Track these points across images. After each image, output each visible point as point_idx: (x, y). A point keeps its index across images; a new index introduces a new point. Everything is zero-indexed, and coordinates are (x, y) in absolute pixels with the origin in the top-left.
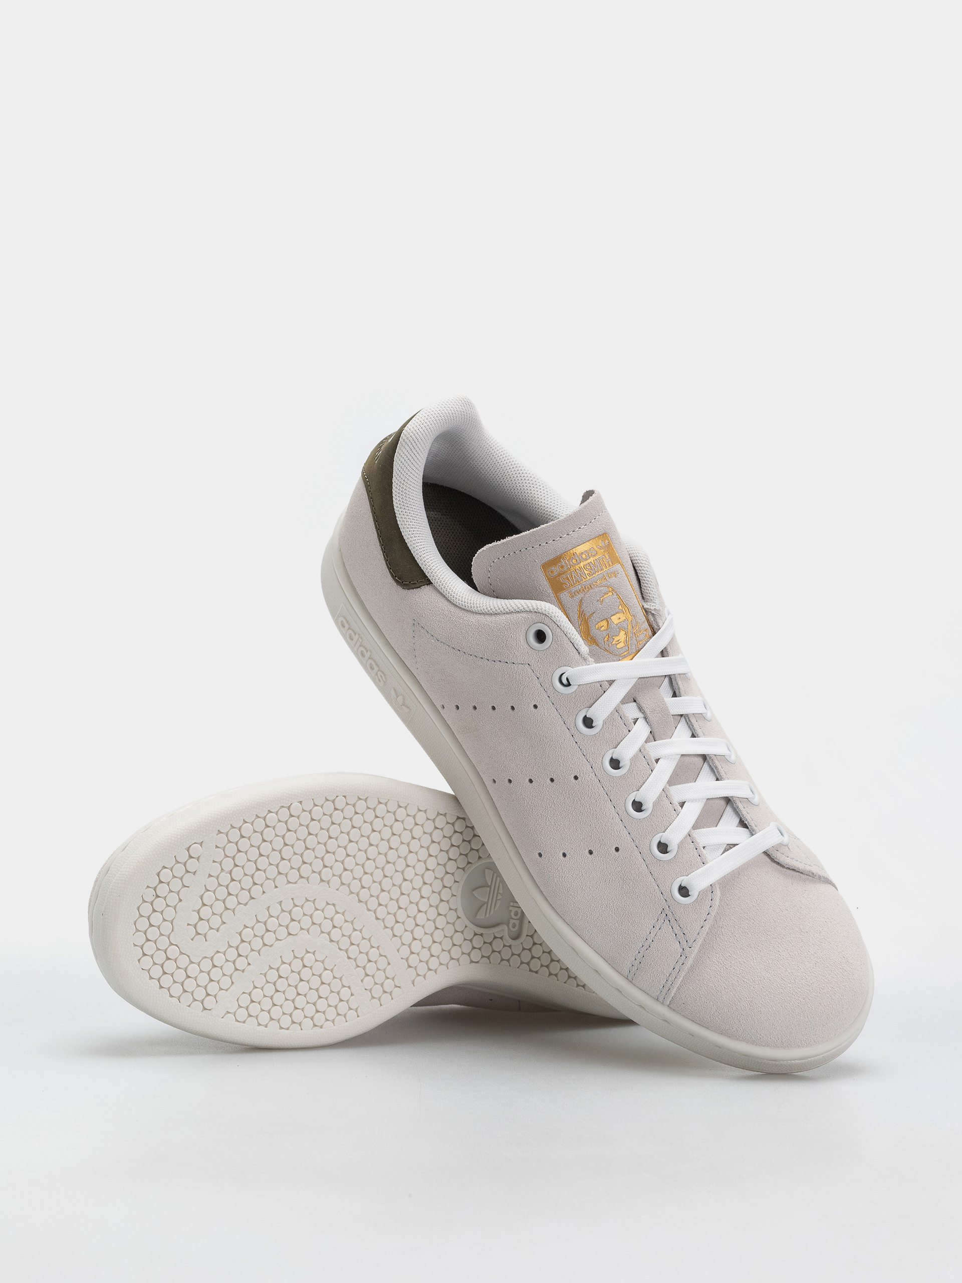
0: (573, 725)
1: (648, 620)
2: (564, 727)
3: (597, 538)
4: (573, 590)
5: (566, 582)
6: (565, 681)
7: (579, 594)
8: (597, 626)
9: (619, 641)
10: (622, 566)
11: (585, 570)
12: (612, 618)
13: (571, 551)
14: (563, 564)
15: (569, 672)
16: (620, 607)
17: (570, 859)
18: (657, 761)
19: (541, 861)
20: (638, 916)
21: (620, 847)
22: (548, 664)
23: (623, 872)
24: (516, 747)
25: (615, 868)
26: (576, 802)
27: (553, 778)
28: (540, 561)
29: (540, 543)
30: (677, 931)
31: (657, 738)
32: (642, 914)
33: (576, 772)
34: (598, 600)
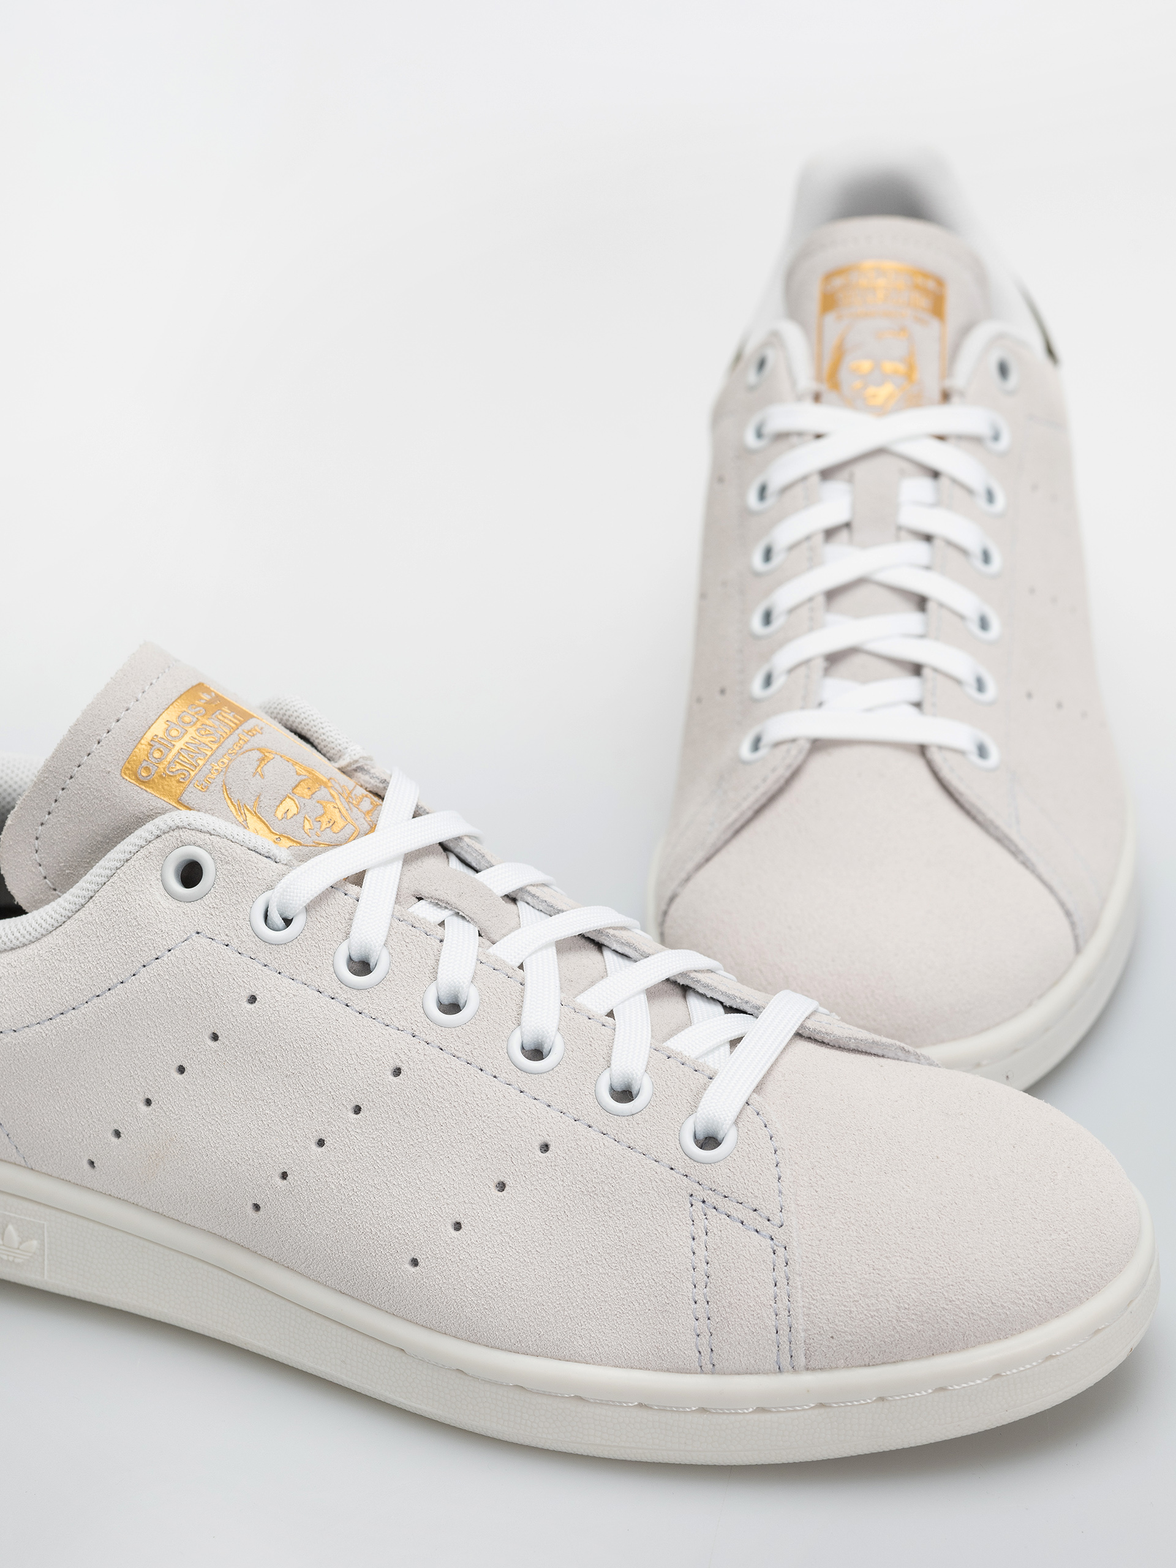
0: (336, 984)
1: (362, 785)
2: (324, 1000)
3: (191, 691)
4: (199, 779)
7: (214, 779)
8: (279, 814)
9: (332, 822)
10: (262, 720)
12: (295, 792)
13: (160, 721)
15: (275, 898)
17: (472, 1225)
18: (521, 967)
19: (423, 1270)
20: (654, 1238)
21: (548, 1140)
22: (232, 909)
23: (580, 1179)
24: (260, 1102)
25: (560, 1183)
26: (421, 1114)
27: (357, 1104)
28: (115, 766)
29: (98, 738)
30: (740, 1213)
31: (494, 937)
32: (659, 1228)
33: (391, 1061)
34: (254, 775)
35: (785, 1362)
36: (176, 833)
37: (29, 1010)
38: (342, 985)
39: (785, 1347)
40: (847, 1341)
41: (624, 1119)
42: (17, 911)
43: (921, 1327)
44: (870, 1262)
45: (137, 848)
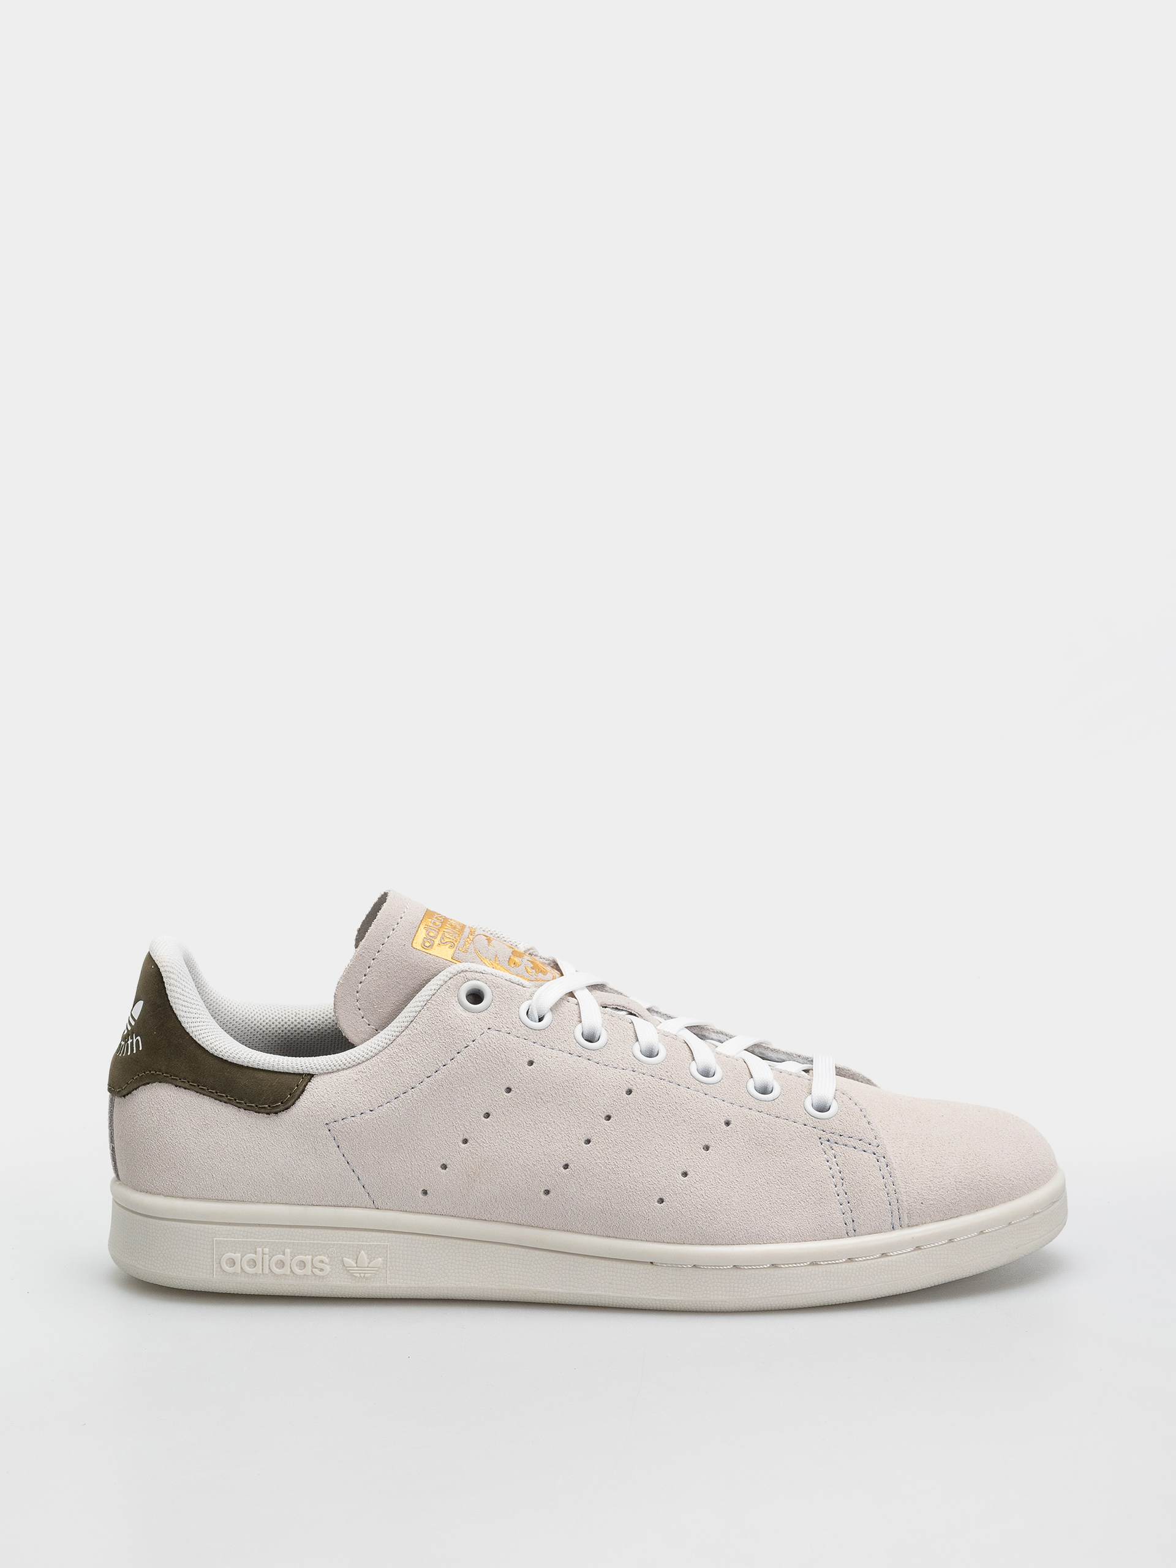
0: (580, 1049)
2: (574, 1058)
15: (531, 1004)
17: (695, 1171)
19: (668, 1203)
20: (805, 1163)
21: (729, 1118)
22: (507, 1013)
23: (754, 1137)
24: (545, 1124)
25: (742, 1141)
26: (650, 1113)
27: (608, 1114)
30: (853, 1142)
32: (806, 1158)
33: (625, 1086)
34: (489, 945)
35: (897, 1223)
36: (462, 974)
37: (381, 1095)
38: (583, 1049)
39: (896, 1213)
40: (931, 1204)
41: (769, 1103)
42: (352, 1046)
43: (970, 1193)
44: (933, 1160)
45: (439, 987)
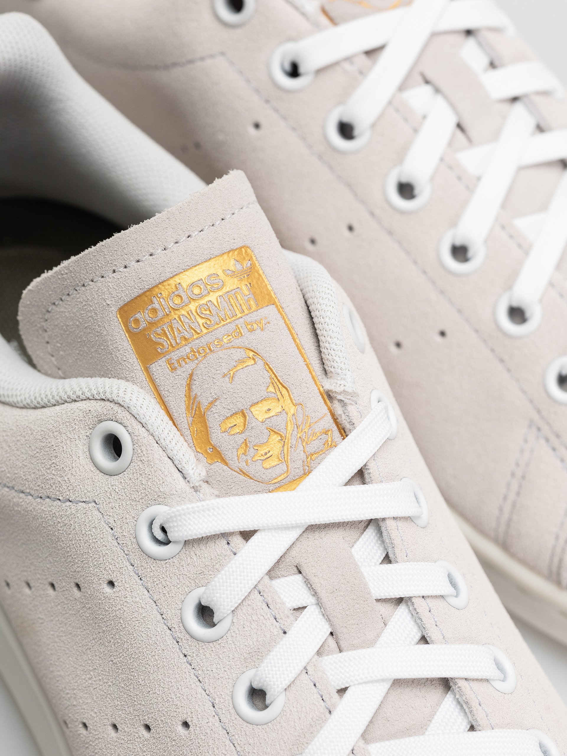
0: (176, 620)
1: (333, 415)
2: (161, 626)
3: (225, 257)
4: (175, 356)
5: (163, 340)
6: (160, 535)
7: (186, 363)
8: (223, 426)
9: (268, 455)
10: (280, 310)
11: (197, 316)
12: (253, 409)
13: (172, 282)
14: (156, 306)
16: (271, 389)
18: (342, 691)
22: (128, 502)
28: (116, 302)
29: (114, 268)
31: (343, 644)
34: (225, 376)
36: (116, 408)
38: (181, 625)
